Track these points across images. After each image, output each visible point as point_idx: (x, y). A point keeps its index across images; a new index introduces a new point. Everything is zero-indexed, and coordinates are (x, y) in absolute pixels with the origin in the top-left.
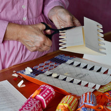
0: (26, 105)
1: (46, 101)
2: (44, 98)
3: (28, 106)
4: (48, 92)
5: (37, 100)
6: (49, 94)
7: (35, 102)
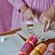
0: (24, 47)
1: (34, 44)
2: (33, 42)
3: (25, 48)
4: (34, 39)
5: (29, 44)
6: (35, 40)
7: (28, 45)
